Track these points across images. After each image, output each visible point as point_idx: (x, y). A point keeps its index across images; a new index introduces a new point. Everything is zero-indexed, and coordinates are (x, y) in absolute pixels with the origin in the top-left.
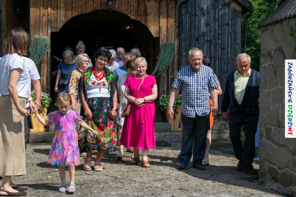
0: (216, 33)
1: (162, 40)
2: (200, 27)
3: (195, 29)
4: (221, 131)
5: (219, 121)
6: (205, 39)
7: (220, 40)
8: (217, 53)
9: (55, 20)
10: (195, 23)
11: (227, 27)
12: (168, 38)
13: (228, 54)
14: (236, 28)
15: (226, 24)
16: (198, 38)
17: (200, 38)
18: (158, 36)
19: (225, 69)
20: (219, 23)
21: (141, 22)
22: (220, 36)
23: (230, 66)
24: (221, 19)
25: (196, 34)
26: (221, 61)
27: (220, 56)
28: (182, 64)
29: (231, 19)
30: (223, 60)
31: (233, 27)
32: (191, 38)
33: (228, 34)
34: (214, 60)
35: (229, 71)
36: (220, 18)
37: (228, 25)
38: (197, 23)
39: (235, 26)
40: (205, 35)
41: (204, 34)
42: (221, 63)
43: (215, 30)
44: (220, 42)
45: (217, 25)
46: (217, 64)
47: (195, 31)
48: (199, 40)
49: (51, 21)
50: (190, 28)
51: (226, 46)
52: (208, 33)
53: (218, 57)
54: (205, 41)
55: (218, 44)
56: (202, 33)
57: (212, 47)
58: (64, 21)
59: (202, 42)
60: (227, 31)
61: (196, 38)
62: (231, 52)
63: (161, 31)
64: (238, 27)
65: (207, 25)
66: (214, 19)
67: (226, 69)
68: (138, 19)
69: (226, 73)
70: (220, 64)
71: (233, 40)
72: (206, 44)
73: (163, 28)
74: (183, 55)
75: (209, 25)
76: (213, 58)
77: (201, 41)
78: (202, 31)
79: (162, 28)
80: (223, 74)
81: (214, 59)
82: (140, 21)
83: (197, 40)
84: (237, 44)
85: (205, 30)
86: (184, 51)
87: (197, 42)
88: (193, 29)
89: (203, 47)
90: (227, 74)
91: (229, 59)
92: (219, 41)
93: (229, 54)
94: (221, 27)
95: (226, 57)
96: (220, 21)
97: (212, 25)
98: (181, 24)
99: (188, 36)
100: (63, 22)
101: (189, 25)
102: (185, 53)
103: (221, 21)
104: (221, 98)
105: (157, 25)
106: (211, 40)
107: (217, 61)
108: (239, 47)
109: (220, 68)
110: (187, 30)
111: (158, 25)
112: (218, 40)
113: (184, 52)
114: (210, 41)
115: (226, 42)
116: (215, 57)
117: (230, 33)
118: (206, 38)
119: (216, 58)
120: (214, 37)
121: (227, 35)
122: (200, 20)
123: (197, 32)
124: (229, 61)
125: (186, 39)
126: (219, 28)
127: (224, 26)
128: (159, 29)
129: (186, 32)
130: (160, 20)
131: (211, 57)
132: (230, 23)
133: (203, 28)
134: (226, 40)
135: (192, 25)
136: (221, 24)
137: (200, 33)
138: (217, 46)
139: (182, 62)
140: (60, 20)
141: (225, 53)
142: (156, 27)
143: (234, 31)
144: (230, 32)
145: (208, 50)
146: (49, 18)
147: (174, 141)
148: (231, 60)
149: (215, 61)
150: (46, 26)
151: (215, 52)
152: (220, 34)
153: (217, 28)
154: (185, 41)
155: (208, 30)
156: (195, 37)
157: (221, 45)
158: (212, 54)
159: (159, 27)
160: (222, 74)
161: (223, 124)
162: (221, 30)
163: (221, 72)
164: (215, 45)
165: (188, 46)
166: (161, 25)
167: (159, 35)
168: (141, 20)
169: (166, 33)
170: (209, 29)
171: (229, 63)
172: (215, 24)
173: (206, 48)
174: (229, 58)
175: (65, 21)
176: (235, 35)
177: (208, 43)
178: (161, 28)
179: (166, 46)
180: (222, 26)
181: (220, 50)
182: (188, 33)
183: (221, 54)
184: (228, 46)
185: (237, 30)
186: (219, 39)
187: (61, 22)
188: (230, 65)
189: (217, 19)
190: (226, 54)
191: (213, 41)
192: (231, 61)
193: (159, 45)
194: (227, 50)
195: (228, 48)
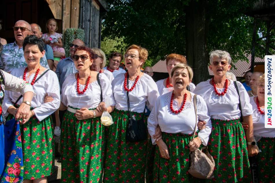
11: (88, 23)
14: (95, 25)
15: (88, 20)
18: (61, 19)
24: (85, 14)
29: (92, 16)
31: (93, 23)
39: (95, 23)
60: (89, 26)
63: (64, 12)
64: (97, 24)
71: (93, 36)
73: (67, 8)
84: (96, 40)
103: (85, 16)
105: (59, 4)
108: (97, 43)
115: (88, 37)
117: (91, 29)
121: (88, 30)
126: (83, 22)
128: (61, 9)
132: (91, 20)
134: (88, 35)
143: (94, 28)
152: (84, 28)
159: (62, 7)
166: (64, 4)
169: (69, 15)
176: (94, 31)
178: (64, 8)
180: (85, 20)
185: (96, 27)
194: (88, 45)
195: (89, 44)
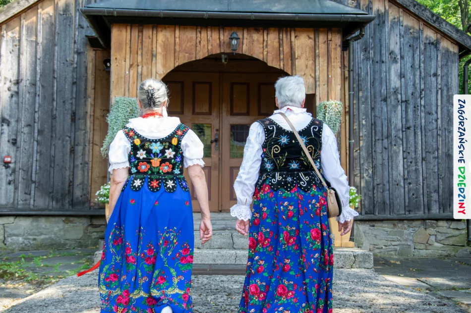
0: (416, 88)
1: (320, 98)
2: (390, 79)
3: (381, 83)
4: (430, 245)
5: (426, 229)
6: (398, 99)
7: (423, 99)
8: (419, 120)
9: (148, 72)
10: (381, 74)
11: (433, 79)
12: (329, 94)
13: (436, 121)
14: (450, 80)
15: (432, 74)
16: (387, 97)
17: (390, 97)
18: (314, 93)
19: (432, 145)
20: (420, 73)
21: (285, 71)
22: (423, 92)
23: (442, 141)
24: (424, 67)
25: (384, 91)
26: (425, 132)
27: (423, 124)
28: (361, 139)
29: (442, 66)
30: (430, 131)
31: (445, 78)
32: (375, 97)
33: (436, 90)
34: (413, 131)
35: (440, 148)
36: (422, 65)
37: (435, 75)
38: (385, 74)
39: (448, 77)
40: (398, 93)
41: (396, 92)
42: (425, 135)
43: (414, 85)
44: (423, 103)
45: (418, 77)
46: (420, 138)
47: (382, 87)
48: (388, 100)
49: (141, 74)
50: (373, 82)
51: (434, 109)
52: (403, 88)
53: (421, 126)
54: (398, 102)
55: (419, 105)
56: (393, 89)
57: (409, 110)
58: (162, 73)
59: (393, 103)
60: (435, 84)
61: (383, 98)
62: (442, 118)
63: (318, 83)
64: (453, 78)
65: (402, 76)
66: (412, 67)
67: (434, 146)
68: (280, 65)
69: (435, 151)
70: (423, 137)
71: (445, 99)
72: (400, 107)
73: (321, 78)
74: (362, 124)
75: (404, 77)
76: (412, 129)
77: (391, 102)
78: (393, 86)
79: (319, 78)
80: (430, 152)
81: (415, 130)
82: (282, 69)
83: (385, 100)
84: (452, 105)
85: (398, 85)
86: (364, 117)
87: (385, 103)
88: (377, 84)
89: (395, 112)
90: (436, 153)
91: (440, 130)
92: (422, 101)
93: (439, 121)
94: (423, 78)
95: (435, 126)
96: (422, 70)
97: (409, 75)
98: (351, 73)
99: (369, 94)
100: (160, 75)
101: (372, 78)
102: (365, 121)
103: (424, 70)
104: (427, 192)
105: (311, 75)
106: (409, 100)
107: (419, 133)
109: (424, 143)
110: (367, 85)
111: (313, 75)
112: (419, 100)
113: (363, 119)
114: (406, 101)
115: (434, 102)
116: (415, 126)
117: (440, 89)
118: (399, 96)
119: (417, 128)
120: (412, 95)
121: (434, 91)
122: (389, 69)
123: (384, 87)
124: (440, 132)
125: (366, 98)
126: (421, 80)
127: (429, 78)
128: (314, 80)
129: (367, 89)
130: (315, 66)
131: (408, 126)
132: (439, 72)
133: (395, 82)
134: (434, 99)
135: (377, 77)
136: (424, 74)
137: (390, 89)
138: (418, 109)
139: (361, 135)
140: (156, 73)
141: (432, 119)
142: (310, 77)
143: (447, 85)
144: (439, 87)
145: (404, 116)
146: (140, 70)
147: (337, 265)
148: (442, 131)
149: (415, 133)
150: (134, 83)
151: (415, 118)
152: (423, 90)
153: (417, 81)
154: (365, 102)
155: (402, 83)
156: (381, 96)
157: (424, 107)
158: (411, 121)
159: (315, 78)
160: (428, 153)
161: (433, 233)
162: (425, 83)
163: (427, 150)
164: (415, 107)
165: (370, 111)
166: (317, 74)
167: (314, 91)
168: (284, 68)
169: (326, 86)
170: (405, 82)
171: (439, 135)
172: (414, 75)
173: (400, 112)
174: (438, 128)
175: (164, 74)
176: (448, 91)
177: (404, 104)
178: (317, 79)
179: (325, 107)
180: (425, 77)
181: (423, 114)
182: (369, 91)
183: (425, 121)
184: (437, 108)
185: (451, 83)
186: (421, 99)
187: (157, 75)
188: (440, 139)
189: (417, 67)
190: (434, 121)
191: (411, 102)
192: (442, 133)
193: (316, 107)
194: (435, 115)
195: (437, 113)
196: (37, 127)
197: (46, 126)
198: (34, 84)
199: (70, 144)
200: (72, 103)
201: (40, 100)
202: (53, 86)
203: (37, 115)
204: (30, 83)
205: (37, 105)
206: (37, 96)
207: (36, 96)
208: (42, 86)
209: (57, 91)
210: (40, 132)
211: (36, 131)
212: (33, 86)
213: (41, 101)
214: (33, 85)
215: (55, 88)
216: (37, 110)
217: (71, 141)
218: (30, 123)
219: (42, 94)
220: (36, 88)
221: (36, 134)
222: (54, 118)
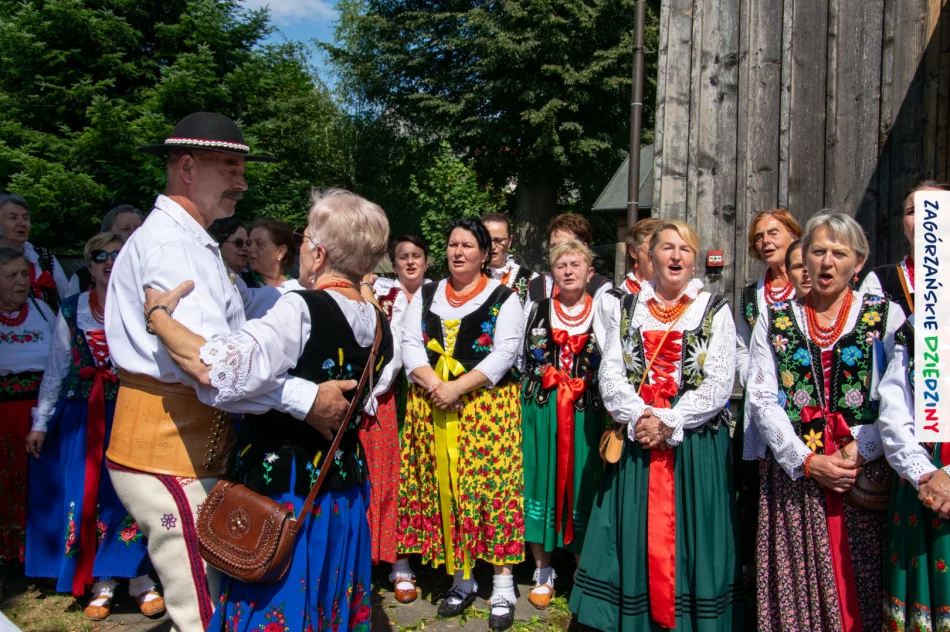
196: (786, 170)
197: (809, 168)
198: (776, 60)
199: (878, 211)
200: (881, 100)
201: (792, 101)
202: (827, 59)
203: (785, 141)
204: (764, 61)
205: (785, 115)
206: (786, 90)
207: (781, 90)
208: (797, 62)
209: (837, 70)
210: (795, 185)
211: (784, 183)
212: (776, 66)
213: (796, 102)
214: (774, 62)
215: (834, 65)
216: (783, 128)
217: (878, 204)
218: (768, 163)
219: (796, 83)
220: (781, 70)
221: (784, 191)
222: (828, 143)
